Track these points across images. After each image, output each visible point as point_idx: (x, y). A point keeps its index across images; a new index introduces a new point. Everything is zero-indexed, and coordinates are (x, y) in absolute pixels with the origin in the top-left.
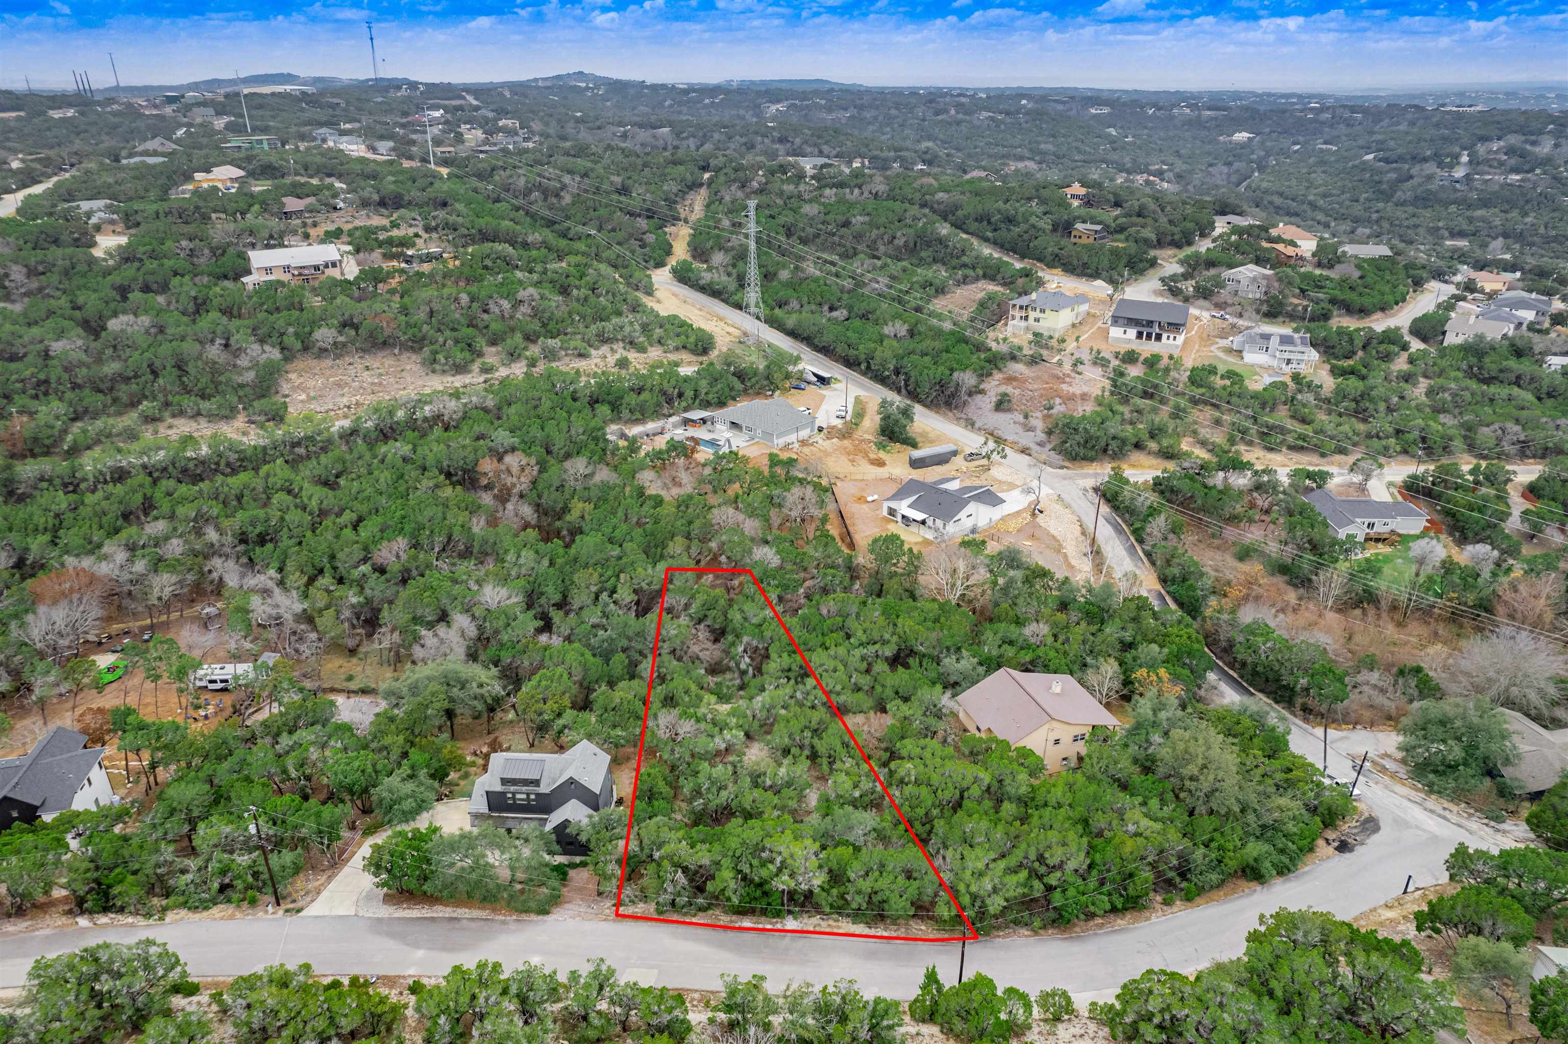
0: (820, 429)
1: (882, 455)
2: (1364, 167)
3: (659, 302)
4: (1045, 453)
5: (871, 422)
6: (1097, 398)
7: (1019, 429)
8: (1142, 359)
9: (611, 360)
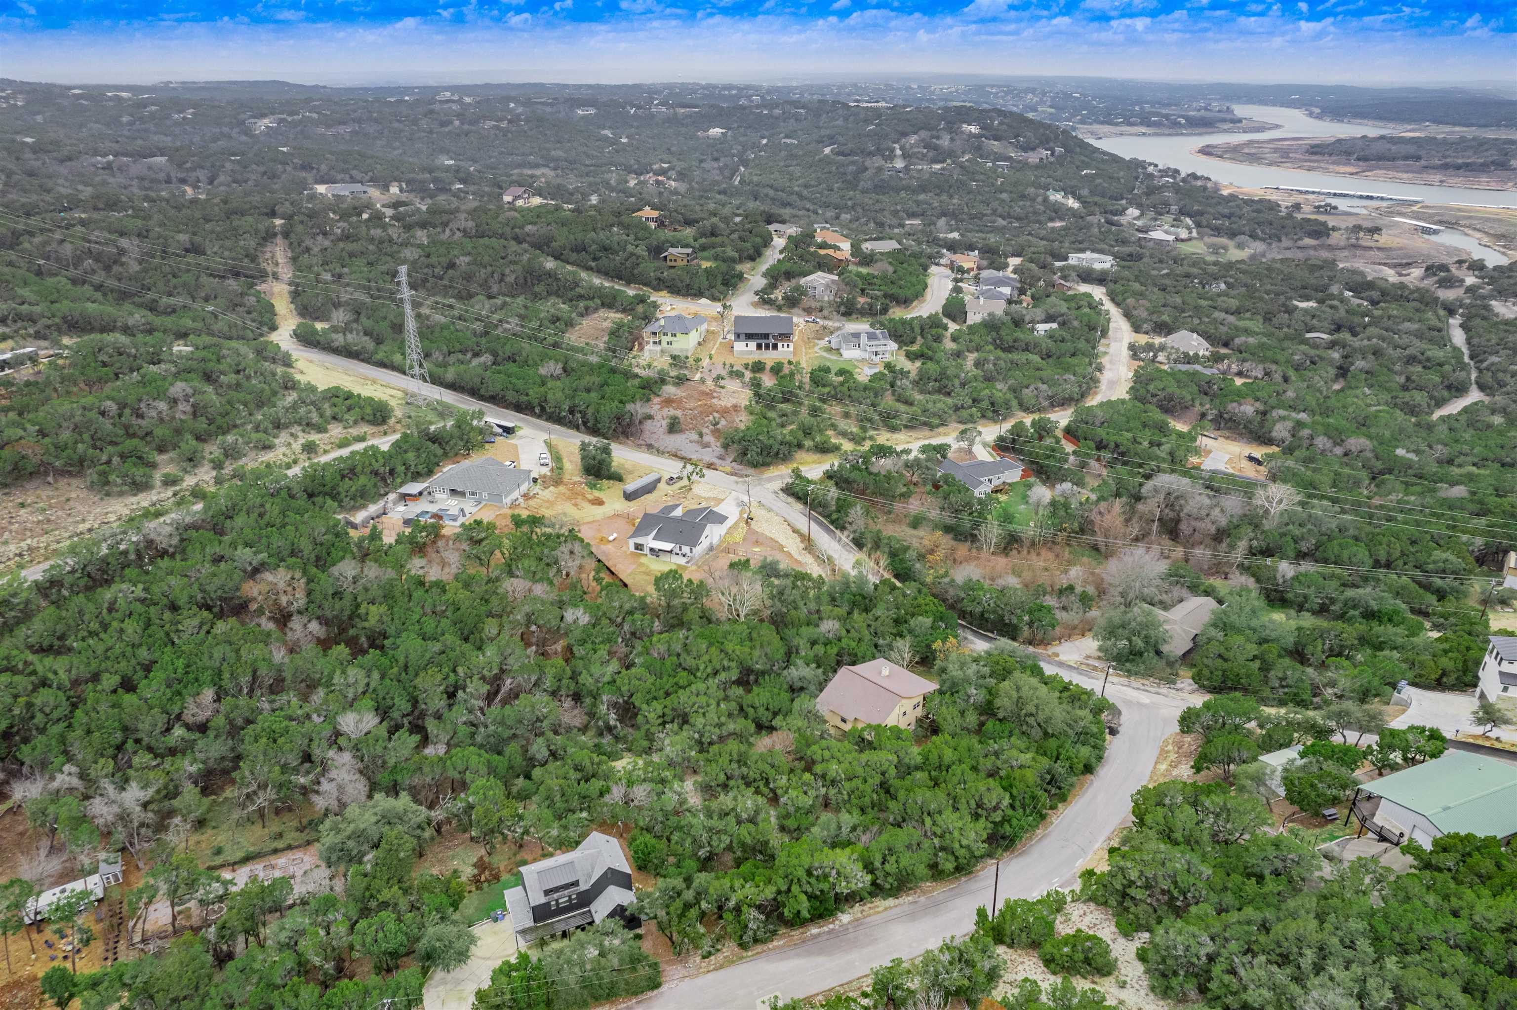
0: (535, 480)
1: (597, 494)
2: (826, 161)
3: (302, 372)
4: (728, 465)
5: (572, 465)
6: (746, 407)
7: (699, 448)
8: (768, 367)
9: (297, 446)
